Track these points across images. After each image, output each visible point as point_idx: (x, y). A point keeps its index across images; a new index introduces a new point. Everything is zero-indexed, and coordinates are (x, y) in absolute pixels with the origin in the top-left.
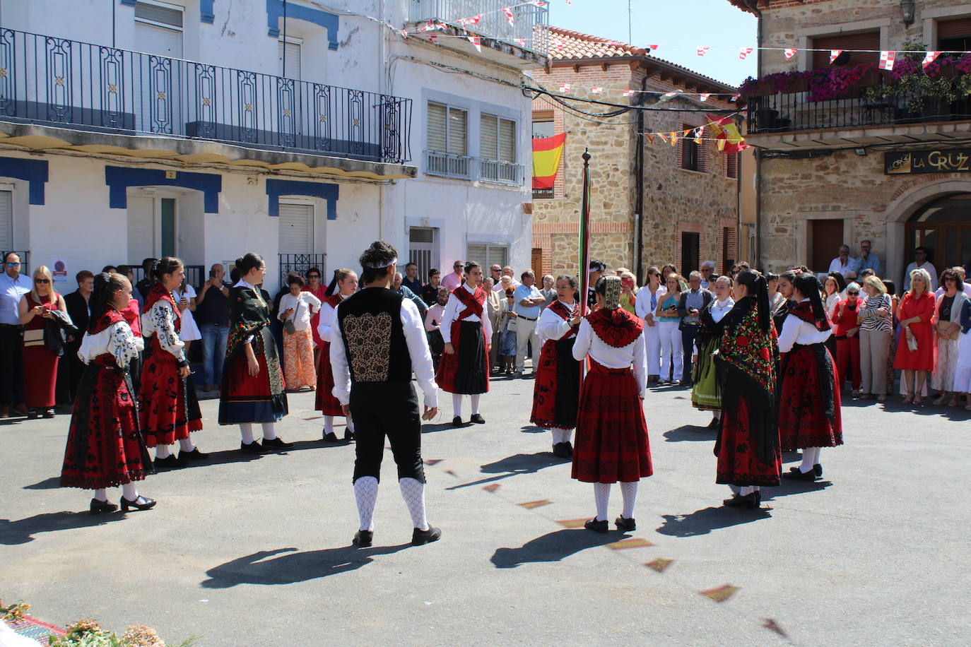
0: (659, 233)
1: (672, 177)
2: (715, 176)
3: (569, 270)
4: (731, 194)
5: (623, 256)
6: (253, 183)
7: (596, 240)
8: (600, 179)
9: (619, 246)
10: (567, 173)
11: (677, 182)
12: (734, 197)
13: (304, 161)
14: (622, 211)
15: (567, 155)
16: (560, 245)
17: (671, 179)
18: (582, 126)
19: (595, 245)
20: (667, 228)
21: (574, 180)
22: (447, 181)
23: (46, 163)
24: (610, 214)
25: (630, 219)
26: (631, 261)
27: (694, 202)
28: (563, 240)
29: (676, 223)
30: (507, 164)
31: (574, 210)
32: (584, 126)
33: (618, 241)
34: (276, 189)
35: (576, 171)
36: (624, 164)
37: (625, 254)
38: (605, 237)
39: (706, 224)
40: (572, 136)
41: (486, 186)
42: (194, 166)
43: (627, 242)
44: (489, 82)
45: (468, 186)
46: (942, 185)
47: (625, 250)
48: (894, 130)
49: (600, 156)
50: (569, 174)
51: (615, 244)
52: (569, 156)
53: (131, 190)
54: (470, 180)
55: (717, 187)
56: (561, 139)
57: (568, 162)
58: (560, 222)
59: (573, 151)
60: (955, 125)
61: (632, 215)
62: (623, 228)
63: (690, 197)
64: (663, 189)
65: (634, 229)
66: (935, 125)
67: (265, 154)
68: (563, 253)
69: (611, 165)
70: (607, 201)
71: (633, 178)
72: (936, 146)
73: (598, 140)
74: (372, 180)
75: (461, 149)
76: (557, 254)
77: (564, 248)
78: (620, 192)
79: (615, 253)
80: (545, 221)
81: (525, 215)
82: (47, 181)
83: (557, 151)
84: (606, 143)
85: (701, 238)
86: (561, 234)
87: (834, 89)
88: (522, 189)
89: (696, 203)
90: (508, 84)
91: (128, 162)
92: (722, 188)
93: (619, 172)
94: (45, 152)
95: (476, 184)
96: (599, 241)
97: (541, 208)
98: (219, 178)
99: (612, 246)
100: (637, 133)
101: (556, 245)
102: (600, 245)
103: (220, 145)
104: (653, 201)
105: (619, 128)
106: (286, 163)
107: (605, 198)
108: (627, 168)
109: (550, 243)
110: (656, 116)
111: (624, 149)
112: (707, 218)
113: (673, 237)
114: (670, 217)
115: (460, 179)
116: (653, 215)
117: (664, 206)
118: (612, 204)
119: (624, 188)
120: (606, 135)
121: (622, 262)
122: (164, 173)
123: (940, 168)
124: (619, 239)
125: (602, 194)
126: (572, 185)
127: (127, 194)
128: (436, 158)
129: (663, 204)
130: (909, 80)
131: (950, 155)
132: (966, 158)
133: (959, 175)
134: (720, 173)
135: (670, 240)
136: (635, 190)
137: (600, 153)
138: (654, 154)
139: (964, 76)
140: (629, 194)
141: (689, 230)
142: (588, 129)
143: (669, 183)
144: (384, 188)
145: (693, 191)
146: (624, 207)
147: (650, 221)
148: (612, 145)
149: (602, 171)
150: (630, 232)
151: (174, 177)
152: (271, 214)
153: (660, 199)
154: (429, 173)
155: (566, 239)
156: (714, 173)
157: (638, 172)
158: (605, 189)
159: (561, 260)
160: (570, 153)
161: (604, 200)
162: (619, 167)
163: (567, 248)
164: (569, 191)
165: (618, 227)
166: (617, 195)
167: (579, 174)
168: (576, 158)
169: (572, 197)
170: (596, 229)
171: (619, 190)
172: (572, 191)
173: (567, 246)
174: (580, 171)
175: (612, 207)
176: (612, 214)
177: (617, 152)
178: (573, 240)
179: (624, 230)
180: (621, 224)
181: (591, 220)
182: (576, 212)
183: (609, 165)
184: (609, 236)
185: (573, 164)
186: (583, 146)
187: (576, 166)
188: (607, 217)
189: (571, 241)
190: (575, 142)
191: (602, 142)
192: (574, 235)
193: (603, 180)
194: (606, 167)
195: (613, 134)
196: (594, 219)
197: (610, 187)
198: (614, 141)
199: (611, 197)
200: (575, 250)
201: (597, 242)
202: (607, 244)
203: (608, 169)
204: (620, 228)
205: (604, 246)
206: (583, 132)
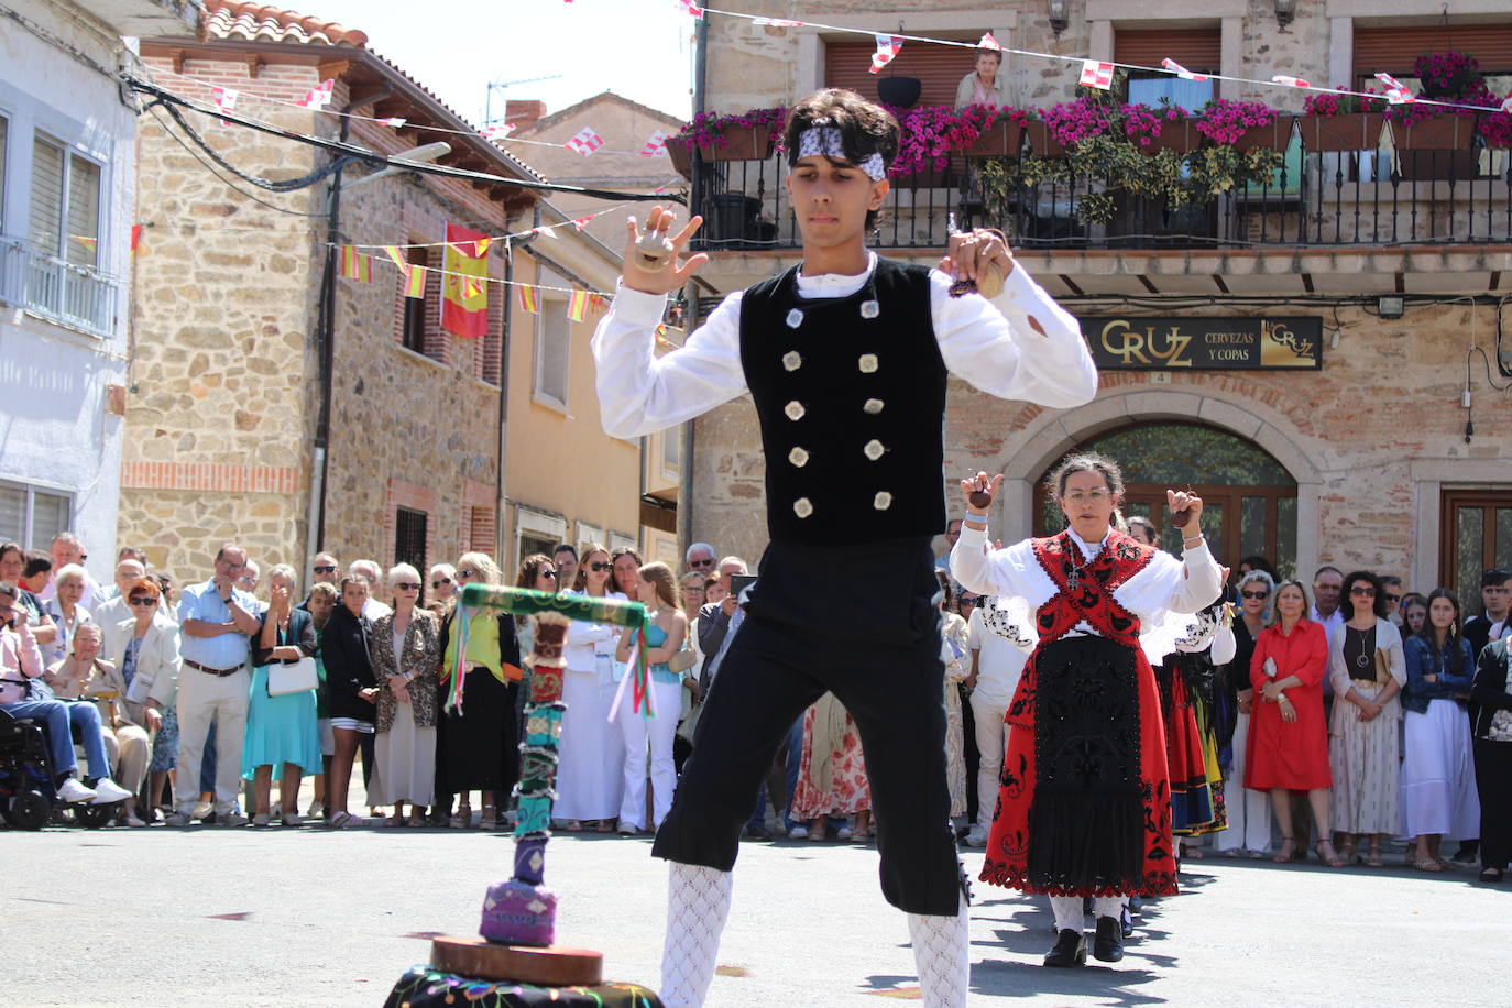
0: (354, 502)
1: (382, 365)
2: (459, 376)
4: (486, 421)
5: (282, 554)
7: (210, 510)
8: (227, 352)
9: (267, 527)
10: (138, 331)
11: (391, 379)
12: (492, 432)
14: (285, 437)
15: (140, 282)
17: (380, 370)
18: (185, 212)
19: (209, 522)
20: (370, 491)
24: (252, 443)
25: (303, 459)
26: (300, 566)
27: (420, 433)
29: (385, 482)
30: (86, 276)
31: (156, 427)
32: (191, 212)
33: (269, 515)
35: (165, 328)
36: (293, 317)
37: (286, 551)
38: (236, 504)
39: (440, 491)
40: (155, 235)
41: (37, 326)
43: (292, 519)
44: (55, 52)
45: (1, 321)
46: (1129, 398)
47: (287, 537)
48: (1049, 261)
49: (230, 294)
50: (144, 332)
51: (260, 521)
52: (147, 285)
54: (6, 305)
55: (463, 403)
57: (146, 307)
59: (162, 277)
60: (1188, 257)
61: (307, 449)
62: (285, 482)
63: (415, 419)
64: (366, 392)
65: (309, 487)
66: (1143, 256)
69: (259, 319)
70: (246, 408)
71: (314, 357)
72: (1116, 309)
73: (225, 251)
78: (280, 389)
79: (260, 545)
81: (109, 419)
84: (247, 261)
85: (430, 526)
87: (919, 158)
89: (424, 436)
90: (93, 65)
92: (471, 407)
93: (279, 338)
96: (219, 513)
99: (252, 526)
100: (323, 241)
102: (221, 523)
104: (345, 420)
105: (283, 224)
107: (241, 403)
108: (302, 329)
110: (359, 207)
111: (295, 278)
112: (443, 478)
113: (378, 516)
114: (376, 464)
116: (346, 456)
117: (365, 435)
118: (258, 419)
119: (292, 380)
120: (250, 241)
123: (1127, 360)
124: (273, 509)
125: (234, 390)
126: (150, 364)
129: (365, 429)
130: (1098, 148)
131: (1150, 331)
132: (1186, 339)
133: (1167, 376)
134: (468, 369)
135: (373, 523)
136: (315, 387)
137: (232, 286)
138: (353, 301)
139: (1211, 151)
140: (303, 395)
141: (410, 503)
142: (201, 221)
143: (376, 379)
145: (419, 405)
146: (291, 425)
147: (340, 470)
148: (263, 268)
149: (233, 332)
150: (302, 492)
153: (359, 418)
156: (458, 368)
157: (323, 340)
158: (241, 378)
160: (151, 281)
161: (238, 407)
162: (280, 325)
163: (129, 527)
164: (144, 378)
165: (273, 476)
166: (271, 396)
167: (172, 334)
168: (165, 295)
169: (151, 394)
170: (213, 480)
171: (278, 384)
172: (151, 377)
173: (131, 522)
174: (175, 327)
175: (259, 425)
176: (256, 445)
177: (276, 287)
178: (148, 507)
179: (289, 485)
180: (281, 470)
181: (202, 456)
182: (160, 433)
183: (253, 316)
184: (246, 499)
185: (154, 309)
186: (185, 263)
187: (167, 314)
188: (243, 450)
189: (143, 509)
190: (164, 253)
191: (236, 257)
192: (148, 492)
193: (237, 356)
194: (246, 323)
195: (268, 238)
196: (209, 454)
197: (255, 374)
198: (269, 258)
199: (255, 399)
200: (152, 534)
201: (213, 513)
202: (239, 520)
203: (252, 327)
204: (277, 480)
205: (233, 525)
206: (187, 227)
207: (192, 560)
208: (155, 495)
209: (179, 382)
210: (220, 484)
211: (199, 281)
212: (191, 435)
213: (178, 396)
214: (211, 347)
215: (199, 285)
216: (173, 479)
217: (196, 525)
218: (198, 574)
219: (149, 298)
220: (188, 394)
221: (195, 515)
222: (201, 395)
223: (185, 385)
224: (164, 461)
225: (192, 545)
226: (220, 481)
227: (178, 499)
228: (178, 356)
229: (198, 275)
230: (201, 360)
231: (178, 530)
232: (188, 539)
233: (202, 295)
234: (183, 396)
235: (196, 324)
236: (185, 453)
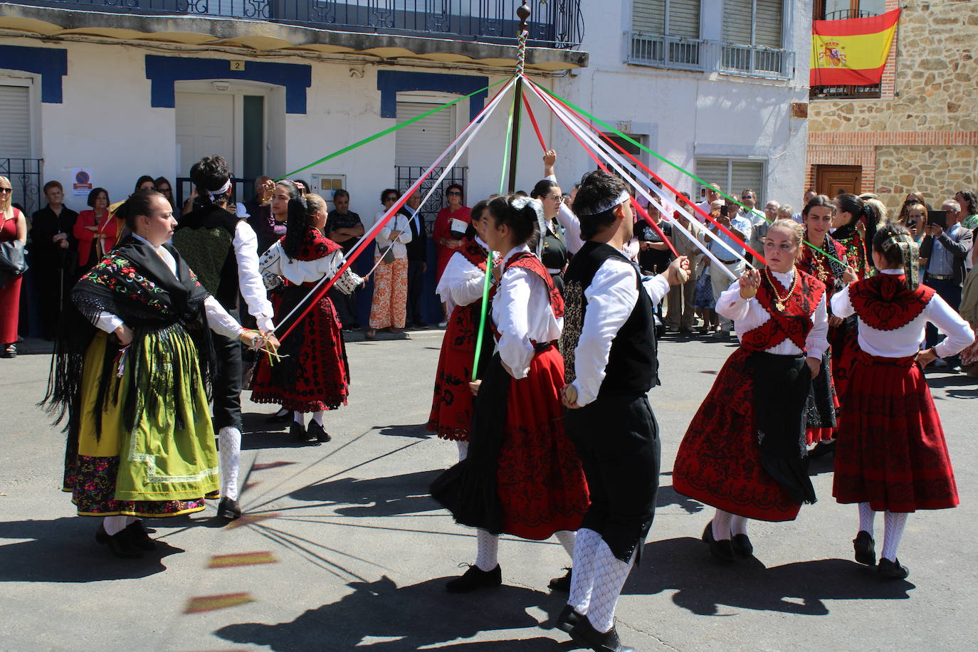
3: (897, 195)
6: (357, 76)
7: (936, 155)
8: (944, 71)
9: (966, 163)
10: (900, 63)
13: (406, 45)
14: (973, 115)
15: (901, 38)
16: (887, 161)
19: (935, 162)
21: (910, 72)
22: (665, 72)
23: (64, 52)
24: (956, 119)
28: (891, 154)
30: (766, 50)
31: (907, 113)
33: (967, 157)
34: (391, 84)
35: (914, 61)
38: (948, 151)
40: (909, 12)
41: (732, 80)
42: (271, 53)
45: (698, 80)
49: (946, 40)
50: (903, 64)
51: (961, 160)
52: (904, 39)
53: (180, 86)
54: (703, 72)
56: (895, 16)
57: (904, 51)
58: (888, 130)
59: (912, 34)
62: (973, 139)
67: (343, 37)
68: (890, 172)
69: (961, 52)
70: (953, 101)
73: (944, 17)
74: (540, 72)
75: (692, 30)
76: (882, 173)
77: (891, 166)
78: (972, 89)
79: (961, 173)
80: (868, 129)
81: (795, 120)
82: (66, 74)
83: (888, 33)
84: (955, 21)
86: (888, 147)
88: (792, 84)
91: (176, 49)
93: (972, 61)
94: (62, 39)
95: (714, 77)
96: (940, 157)
97: (862, 112)
98: (307, 69)
99: (957, 163)
101: (882, 162)
102: (941, 162)
103: (275, 26)
106: (376, 49)
107: (951, 98)
109: (873, 159)
115: (685, 71)
118: (959, 106)
120: (957, 10)
121: (970, 185)
122: (227, 63)
124: (967, 154)
125: (947, 91)
126: (907, 79)
127: (176, 90)
128: (644, 41)
137: (947, 35)
142: (932, 1)
144: (556, 81)
148: (964, 24)
149: (948, 60)
151: (242, 68)
152: (383, 115)
154: (633, 63)
155: (894, 153)
158: (951, 85)
159: (888, 181)
160: (906, 37)
161: (949, 100)
162: (972, 54)
163: (895, 165)
164: (902, 88)
165: (966, 137)
166: (967, 93)
167: (917, 64)
168: (913, 44)
169: (905, 96)
170: (935, 140)
171: (971, 86)
172: (905, 88)
173: (896, 163)
174: (918, 60)
175: (960, 109)
176: (958, 120)
177: (971, 33)
178: (905, 155)
179: (975, 140)
180: (971, 133)
181: (930, 127)
182: (909, 116)
183: (958, 51)
184: (954, 149)
185: (908, 51)
186: (923, 25)
187: (914, 54)
188: (952, 123)
189: (902, 156)
190: (912, 21)
191: (950, 19)
192: (905, 147)
193: (949, 73)
194: (954, 54)
195: (967, 7)
196: (933, 126)
197: (959, 82)
198: (967, 17)
199: (958, 95)
200: (906, 169)
201: (937, 157)
202: (950, 161)
203: (958, 57)
204: (968, 139)
205: (947, 163)
206: (924, 6)
207: (926, 182)
208: (908, 149)
209: (920, 88)
210: (938, 143)
211: (930, 34)
212: (925, 116)
213: (918, 96)
214: (936, 69)
215: (930, 37)
216: (915, 140)
217: (928, 163)
218: (929, 189)
219: (905, 46)
220: (924, 95)
221: (928, 158)
222: (929, 96)
223: (922, 90)
224: (911, 131)
225: (927, 174)
226: (938, 141)
227: (920, 150)
228: (920, 75)
229: (930, 31)
230: (931, 76)
231: (919, 166)
232: (925, 171)
233: (932, 42)
234: (921, 96)
235: (929, 58)
236: (921, 126)
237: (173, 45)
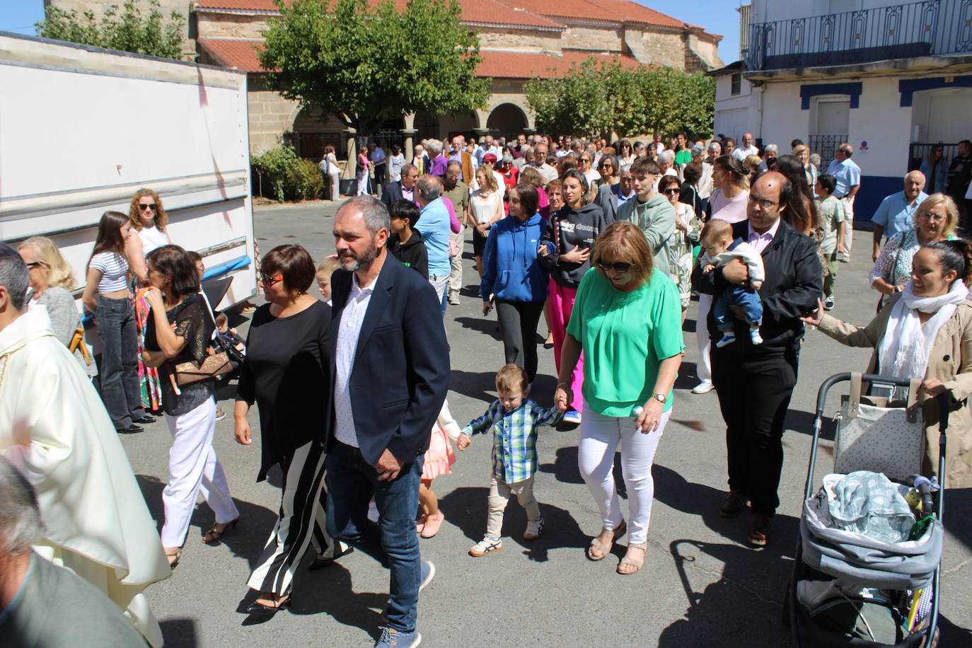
23: (860, 84)
53: (915, 94)
82: (861, 94)
91: (916, 75)
94: (860, 77)
122: (943, 79)
127: (913, 96)
151: (952, 81)
237: (914, 73)
